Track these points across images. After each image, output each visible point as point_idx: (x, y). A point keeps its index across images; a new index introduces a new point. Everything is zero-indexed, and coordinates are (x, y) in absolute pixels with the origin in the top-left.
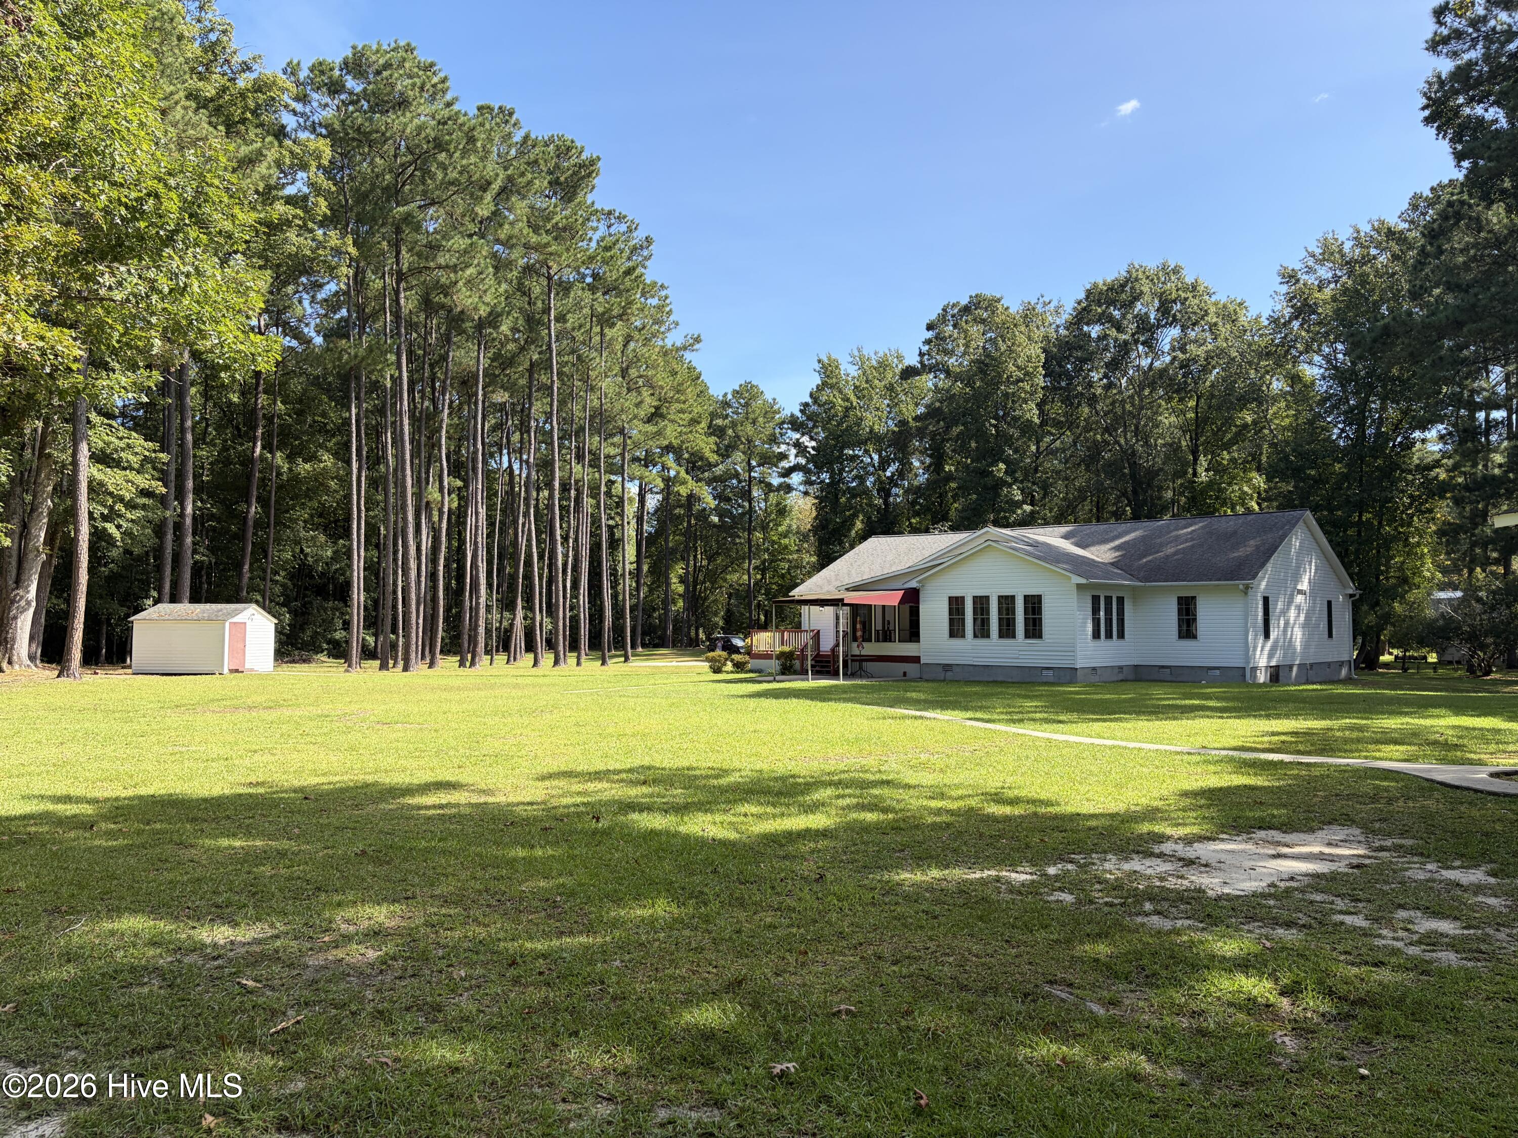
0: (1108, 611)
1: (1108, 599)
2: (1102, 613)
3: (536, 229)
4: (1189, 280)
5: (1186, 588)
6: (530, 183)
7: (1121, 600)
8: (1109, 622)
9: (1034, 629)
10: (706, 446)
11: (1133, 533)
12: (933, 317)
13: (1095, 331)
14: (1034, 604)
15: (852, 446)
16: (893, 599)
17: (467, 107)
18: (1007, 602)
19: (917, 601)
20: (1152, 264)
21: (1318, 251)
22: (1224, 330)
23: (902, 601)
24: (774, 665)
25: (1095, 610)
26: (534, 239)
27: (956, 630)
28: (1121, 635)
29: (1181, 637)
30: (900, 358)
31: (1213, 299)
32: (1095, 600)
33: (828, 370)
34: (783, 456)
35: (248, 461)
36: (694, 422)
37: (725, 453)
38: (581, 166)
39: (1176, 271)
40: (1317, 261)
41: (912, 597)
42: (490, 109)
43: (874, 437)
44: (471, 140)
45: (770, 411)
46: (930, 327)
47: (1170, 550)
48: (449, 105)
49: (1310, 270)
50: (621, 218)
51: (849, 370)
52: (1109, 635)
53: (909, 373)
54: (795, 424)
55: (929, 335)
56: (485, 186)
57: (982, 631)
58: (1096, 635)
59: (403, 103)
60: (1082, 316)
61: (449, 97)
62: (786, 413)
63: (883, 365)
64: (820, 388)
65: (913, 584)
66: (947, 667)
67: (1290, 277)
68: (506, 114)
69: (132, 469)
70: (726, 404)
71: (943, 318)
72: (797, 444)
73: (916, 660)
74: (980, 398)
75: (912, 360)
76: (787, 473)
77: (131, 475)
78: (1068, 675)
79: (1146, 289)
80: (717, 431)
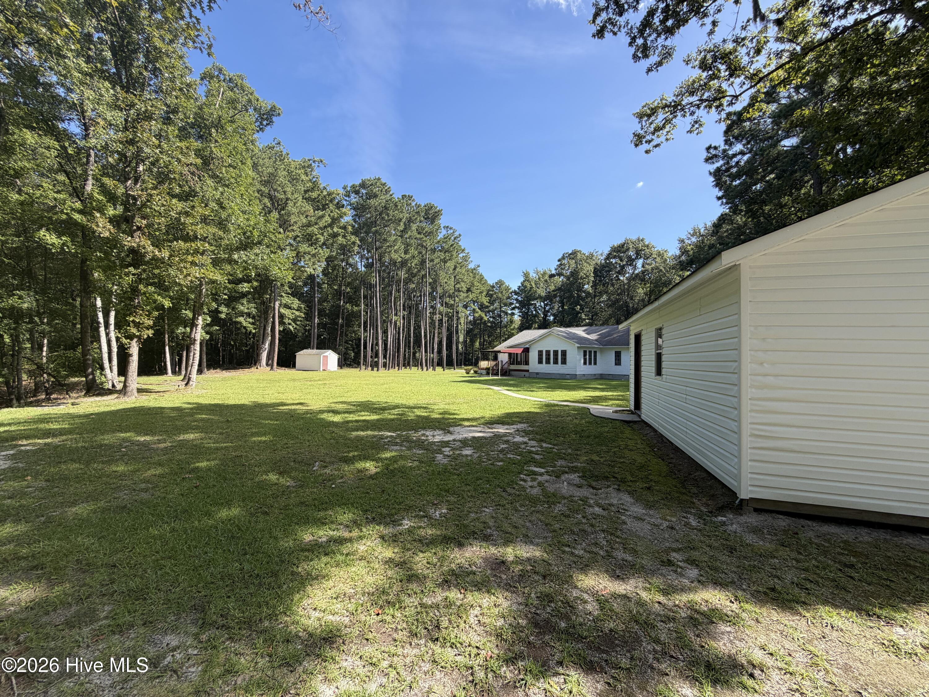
0: (590, 356)
1: (590, 352)
2: (588, 356)
3: (419, 233)
4: (646, 243)
5: (618, 348)
6: (416, 219)
7: (595, 352)
8: (590, 359)
9: (564, 362)
10: (485, 300)
11: (605, 330)
12: (560, 257)
13: (613, 261)
14: (564, 353)
15: (533, 300)
16: (519, 351)
17: (397, 196)
18: (556, 352)
19: (528, 352)
20: (634, 238)
21: (692, 232)
22: (658, 259)
23: (523, 352)
24: (484, 372)
25: (585, 355)
26: (418, 236)
27: (540, 362)
28: (595, 363)
29: (616, 364)
30: (550, 271)
31: (656, 249)
32: (585, 352)
33: (526, 275)
34: (512, 304)
35: (339, 306)
36: (481, 293)
37: (492, 303)
38: (436, 212)
39: (642, 240)
40: (692, 236)
41: (526, 351)
42: (405, 196)
43: (540, 297)
44: (396, 206)
45: (507, 289)
46: (559, 261)
47: (615, 336)
48: (391, 195)
49: (689, 239)
50: (451, 228)
51: (533, 275)
52: (590, 363)
53: (552, 276)
54: (516, 293)
55: (559, 263)
56: (400, 220)
57: (548, 362)
58: (585, 363)
59: (376, 196)
60: (608, 257)
61: (391, 193)
62: (513, 289)
63: (545, 273)
64: (524, 281)
65: (527, 346)
66: (537, 374)
67: (682, 241)
68: (410, 197)
69: (294, 309)
70: (493, 287)
71: (563, 258)
72: (517, 300)
73: (528, 371)
74: (572, 284)
75: (554, 272)
76: (513, 309)
77: (294, 311)
78: (574, 377)
79: (631, 247)
80: (488, 295)
